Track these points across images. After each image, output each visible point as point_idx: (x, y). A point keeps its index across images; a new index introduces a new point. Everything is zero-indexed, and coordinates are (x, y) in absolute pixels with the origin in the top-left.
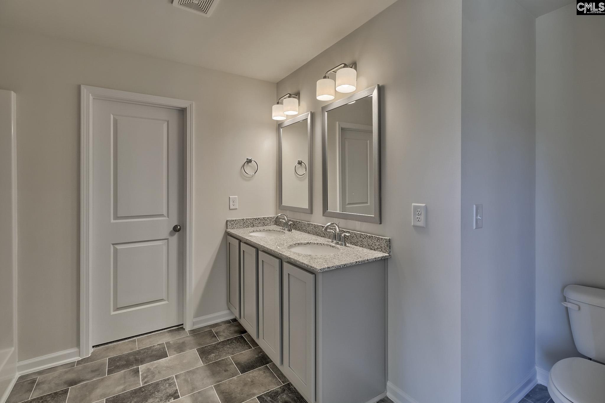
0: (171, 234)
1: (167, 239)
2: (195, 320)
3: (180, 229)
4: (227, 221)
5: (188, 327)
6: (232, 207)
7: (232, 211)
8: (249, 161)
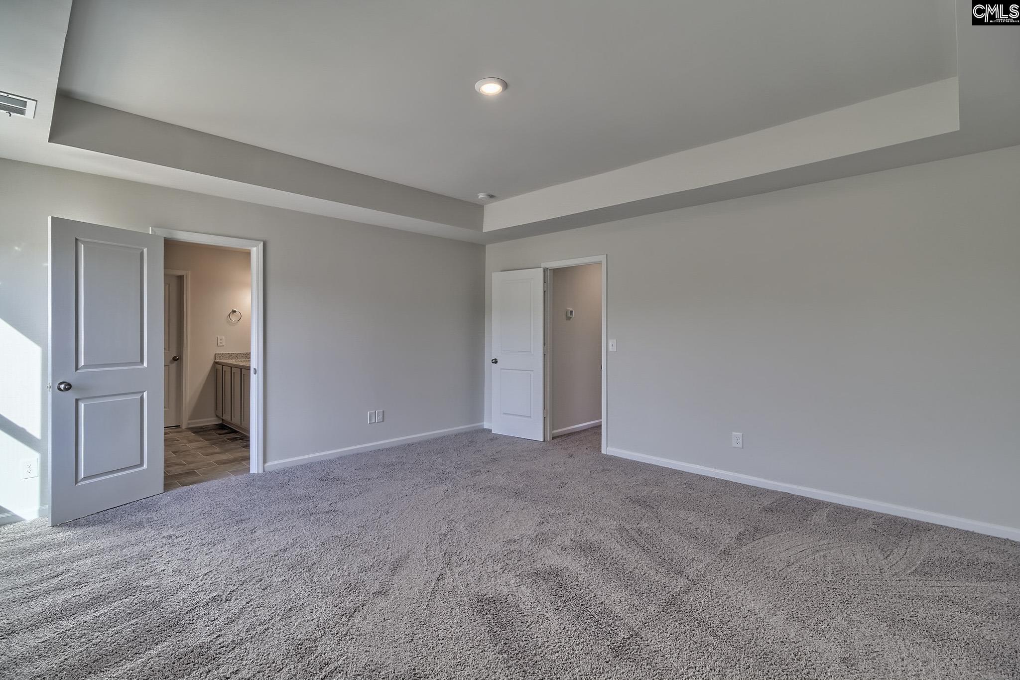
0: (171, 362)
1: (168, 366)
2: (189, 422)
3: (178, 359)
4: (215, 354)
5: (184, 426)
6: (219, 344)
7: (219, 347)
8: (234, 312)
